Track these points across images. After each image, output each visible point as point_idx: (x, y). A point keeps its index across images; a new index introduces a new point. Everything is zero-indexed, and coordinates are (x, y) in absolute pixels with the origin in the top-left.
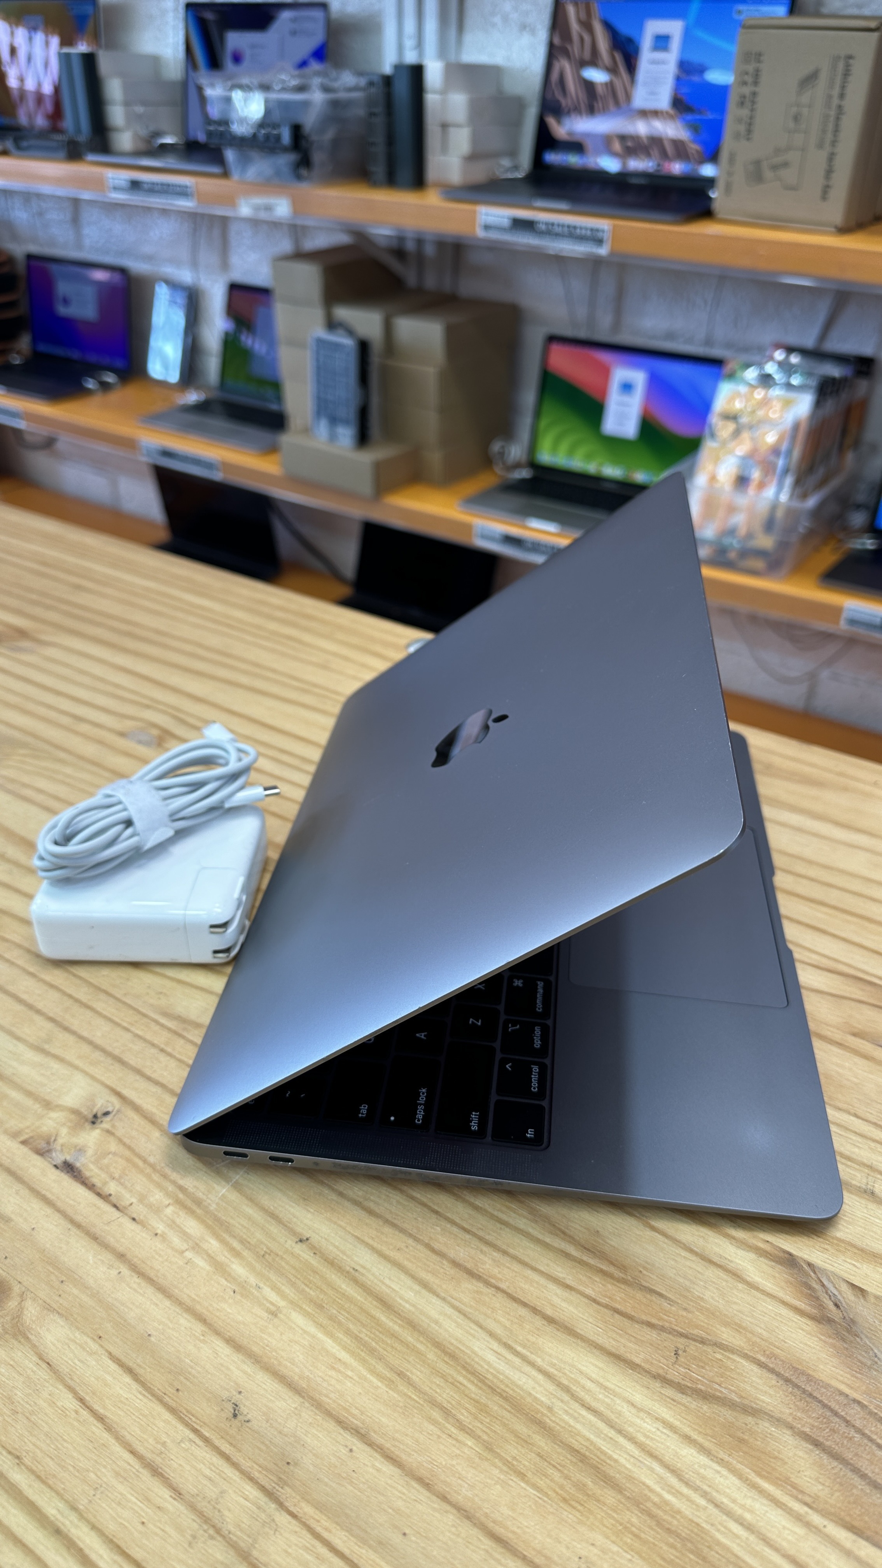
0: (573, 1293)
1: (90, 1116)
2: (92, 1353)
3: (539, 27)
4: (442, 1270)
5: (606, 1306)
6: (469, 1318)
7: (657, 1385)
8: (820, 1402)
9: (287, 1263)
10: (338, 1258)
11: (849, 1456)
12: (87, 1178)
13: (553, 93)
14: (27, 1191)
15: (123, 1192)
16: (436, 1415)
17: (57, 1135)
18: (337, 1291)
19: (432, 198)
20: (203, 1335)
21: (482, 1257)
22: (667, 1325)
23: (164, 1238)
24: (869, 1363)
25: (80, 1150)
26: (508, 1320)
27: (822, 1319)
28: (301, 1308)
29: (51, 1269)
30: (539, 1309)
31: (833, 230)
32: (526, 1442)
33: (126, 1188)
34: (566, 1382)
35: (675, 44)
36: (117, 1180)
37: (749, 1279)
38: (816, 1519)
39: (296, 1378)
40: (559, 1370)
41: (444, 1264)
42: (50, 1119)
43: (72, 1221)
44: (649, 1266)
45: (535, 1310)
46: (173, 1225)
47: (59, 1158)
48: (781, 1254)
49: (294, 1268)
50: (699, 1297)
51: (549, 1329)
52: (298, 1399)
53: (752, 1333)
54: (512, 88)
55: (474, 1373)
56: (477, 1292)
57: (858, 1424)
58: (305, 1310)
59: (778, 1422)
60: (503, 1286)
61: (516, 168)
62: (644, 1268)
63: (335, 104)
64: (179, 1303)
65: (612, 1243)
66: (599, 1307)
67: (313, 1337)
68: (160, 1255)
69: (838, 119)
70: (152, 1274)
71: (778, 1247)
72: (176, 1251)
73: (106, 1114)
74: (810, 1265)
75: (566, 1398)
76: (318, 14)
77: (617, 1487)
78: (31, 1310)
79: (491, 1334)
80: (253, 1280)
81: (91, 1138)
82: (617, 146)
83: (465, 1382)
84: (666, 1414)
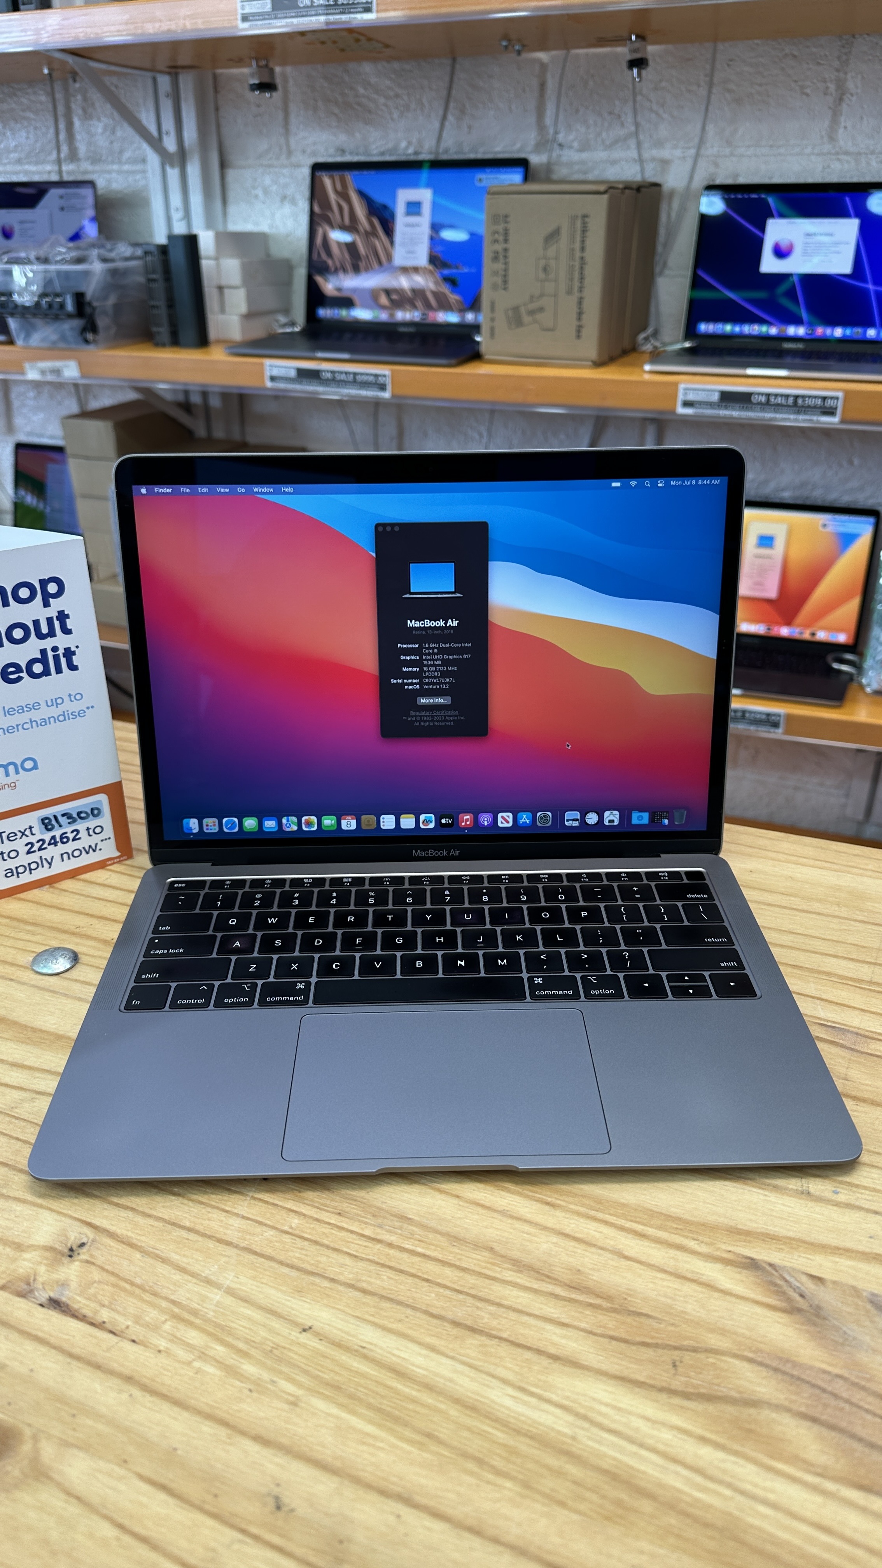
0: (570, 1329)
1: (66, 1251)
2: (120, 1479)
3: (298, 196)
4: (445, 1332)
5: (602, 1335)
6: (481, 1371)
7: (664, 1397)
8: (808, 1382)
9: (296, 1354)
10: (344, 1339)
11: (844, 1424)
12: (76, 1311)
13: (319, 254)
14: (16, 1335)
15: (117, 1317)
16: (471, 1465)
17: (35, 1275)
18: (351, 1370)
19: (217, 354)
20: (229, 1438)
21: (479, 1313)
22: (660, 1341)
23: (167, 1353)
24: (841, 1340)
25: (63, 1285)
26: (517, 1365)
27: (792, 1310)
28: (319, 1393)
29: (59, 1406)
30: (542, 1349)
31: (590, 363)
32: (558, 1473)
33: (118, 1312)
34: (582, 1411)
35: (426, 209)
36: (107, 1307)
37: (722, 1287)
38: (830, 1486)
39: (330, 1459)
40: (574, 1401)
41: (445, 1326)
42: (24, 1260)
43: (71, 1355)
44: (632, 1293)
45: (539, 1352)
46: (174, 1339)
47: (43, 1296)
48: (744, 1260)
49: (304, 1357)
50: (682, 1312)
51: (556, 1366)
52: (336, 1479)
53: (736, 1334)
54: (279, 252)
55: (497, 1420)
56: (481, 1345)
57: (845, 1395)
58: (324, 1394)
59: (777, 1407)
60: (505, 1335)
61: (293, 324)
62: (628, 1294)
63: (114, 272)
64: (198, 1412)
65: (594, 1278)
66: (596, 1338)
67: (337, 1417)
68: (168, 1371)
69: (582, 268)
70: (164, 1390)
71: (739, 1254)
72: (184, 1363)
73: (82, 1245)
74: (771, 1265)
75: (586, 1425)
76: (87, 192)
77: (650, 1496)
78: (48, 1451)
79: (505, 1381)
80: (266, 1376)
81: (72, 1271)
82: (384, 300)
83: (490, 1430)
84: (676, 1420)
